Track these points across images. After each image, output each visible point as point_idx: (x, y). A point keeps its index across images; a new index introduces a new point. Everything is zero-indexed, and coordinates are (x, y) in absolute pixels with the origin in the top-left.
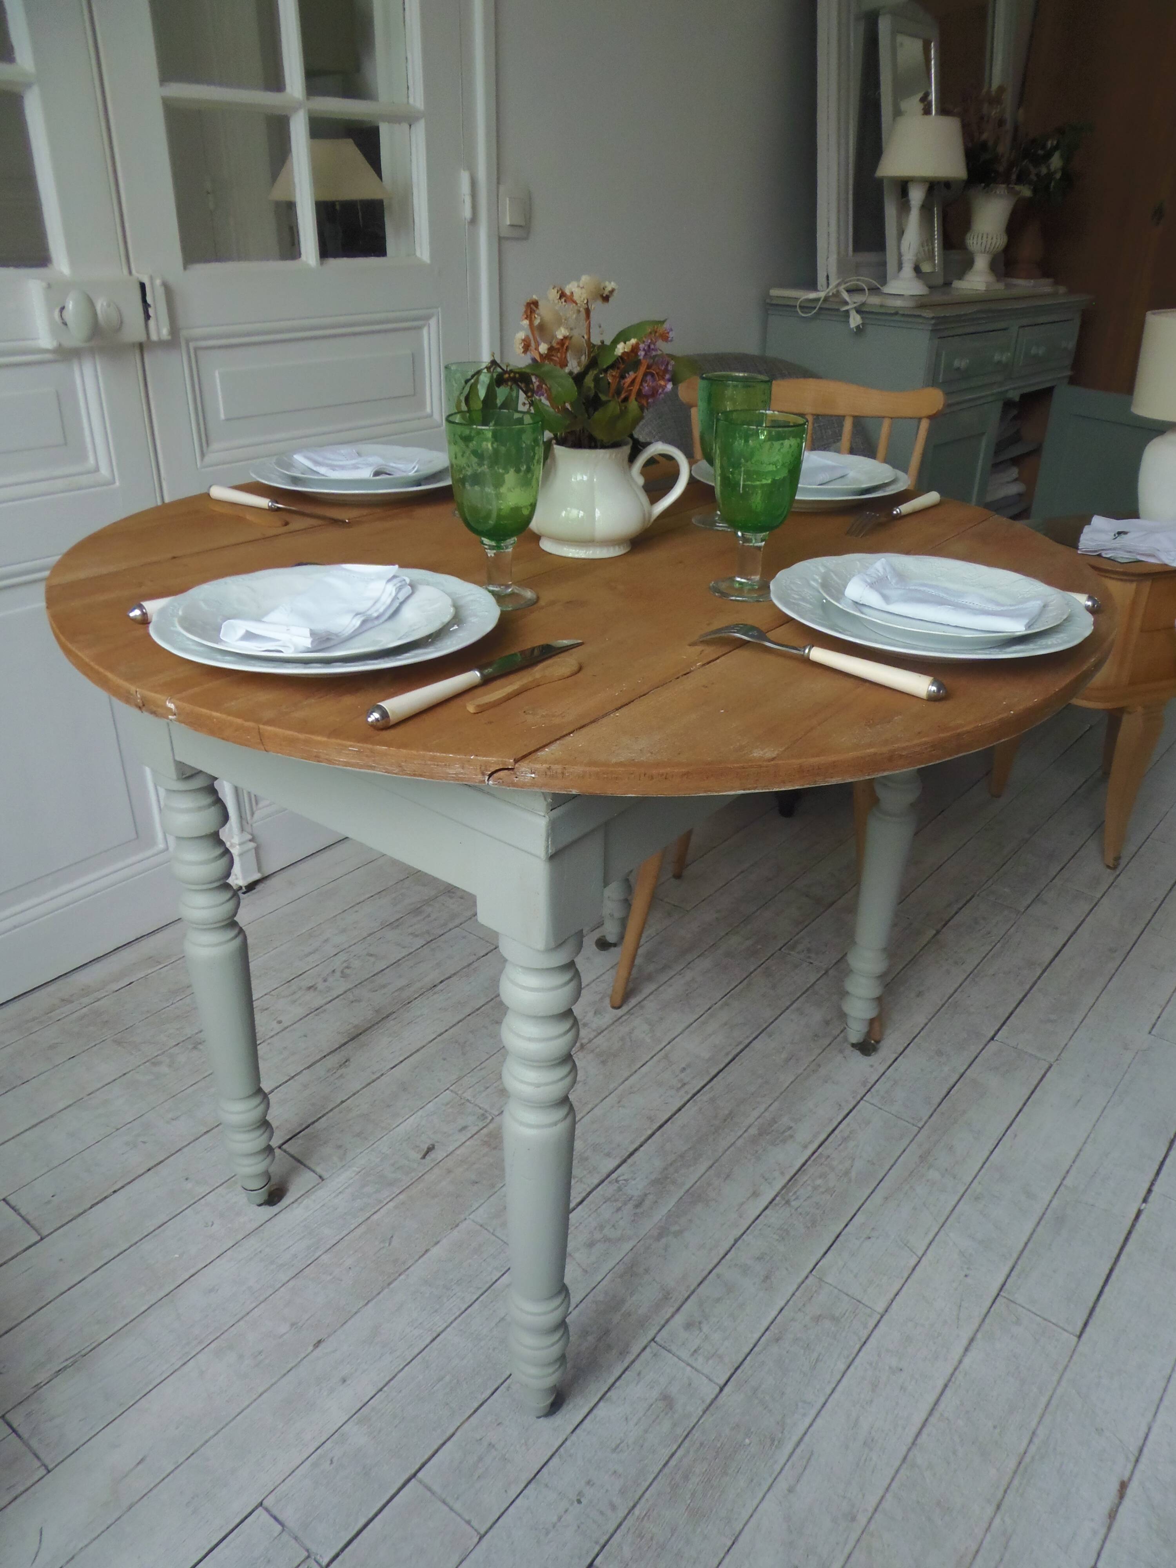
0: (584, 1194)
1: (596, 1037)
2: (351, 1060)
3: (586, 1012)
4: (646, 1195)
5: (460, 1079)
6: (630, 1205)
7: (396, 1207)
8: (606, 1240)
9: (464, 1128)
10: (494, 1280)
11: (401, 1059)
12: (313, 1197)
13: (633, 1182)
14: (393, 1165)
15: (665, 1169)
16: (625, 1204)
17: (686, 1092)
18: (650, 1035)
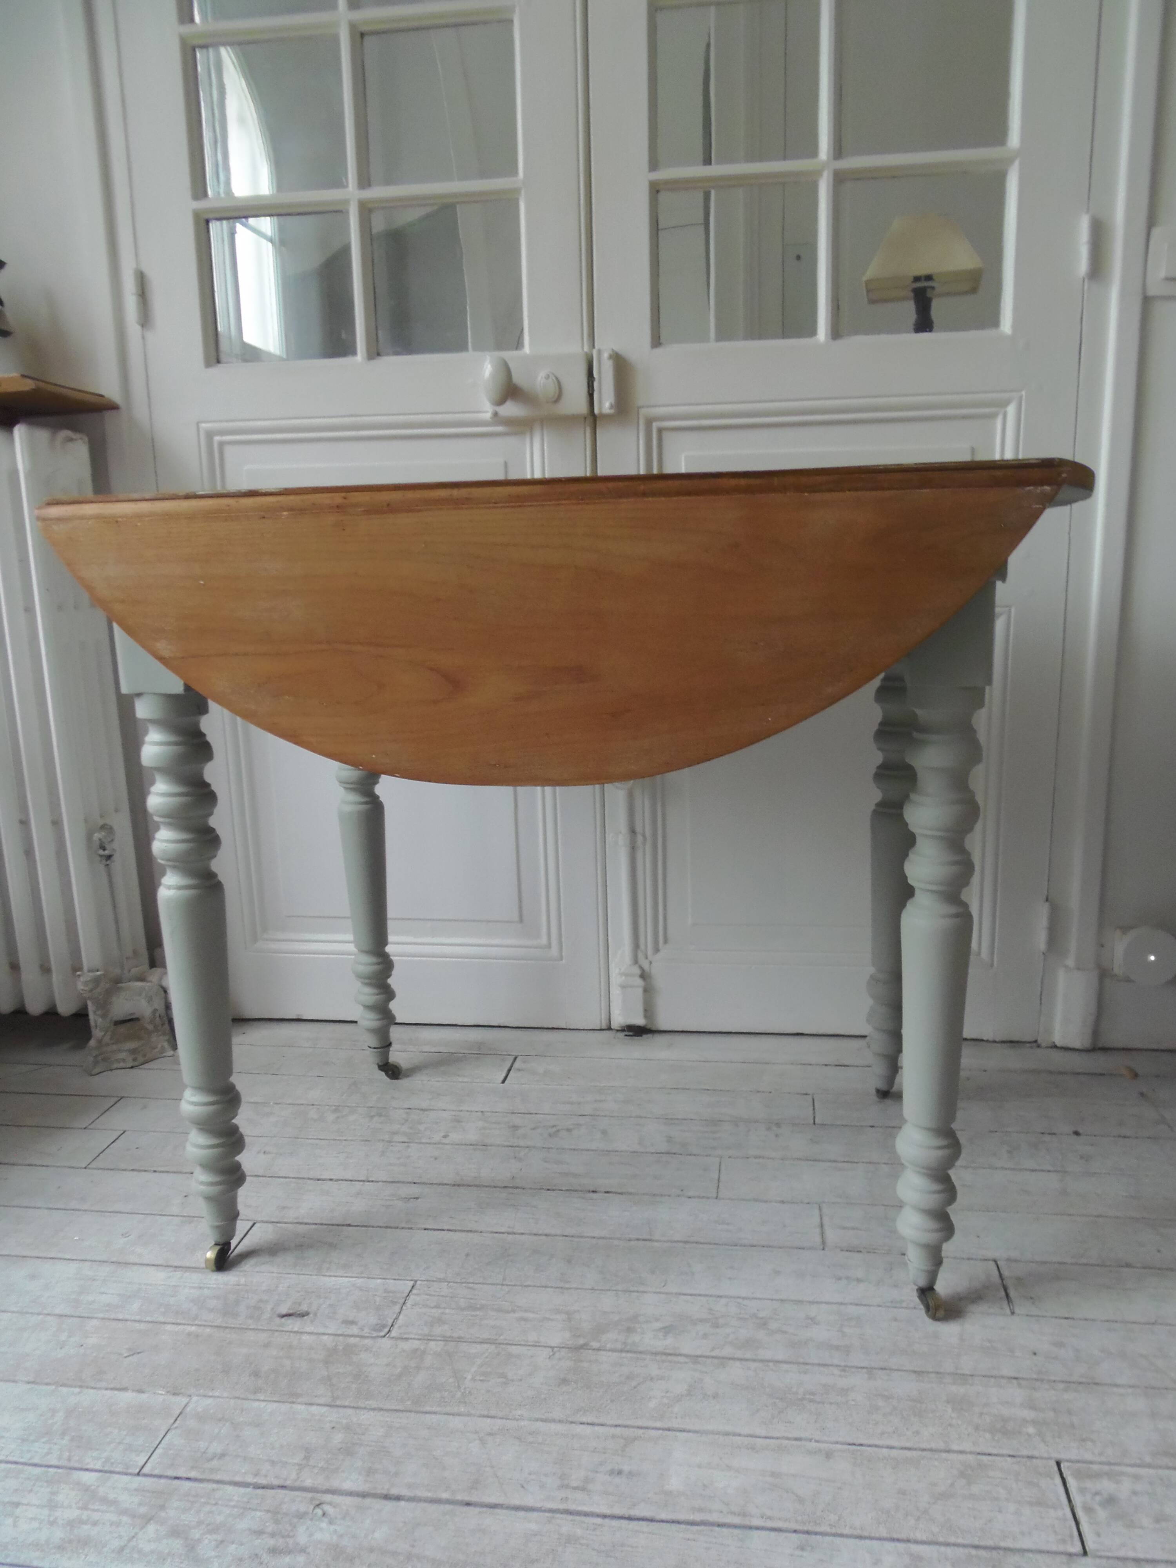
0: (276, 1482)
1: (613, 1350)
2: (419, 1200)
3: (657, 1320)
4: (303, 1550)
5: (440, 1280)
6: (271, 1542)
7: (189, 1334)
8: (191, 1547)
9: (353, 1323)
10: (88, 1467)
11: (446, 1227)
12: (187, 1274)
13: (324, 1525)
14: (261, 1301)
15: (371, 1550)
16: (273, 1535)
17: (565, 1500)
18: (665, 1401)
